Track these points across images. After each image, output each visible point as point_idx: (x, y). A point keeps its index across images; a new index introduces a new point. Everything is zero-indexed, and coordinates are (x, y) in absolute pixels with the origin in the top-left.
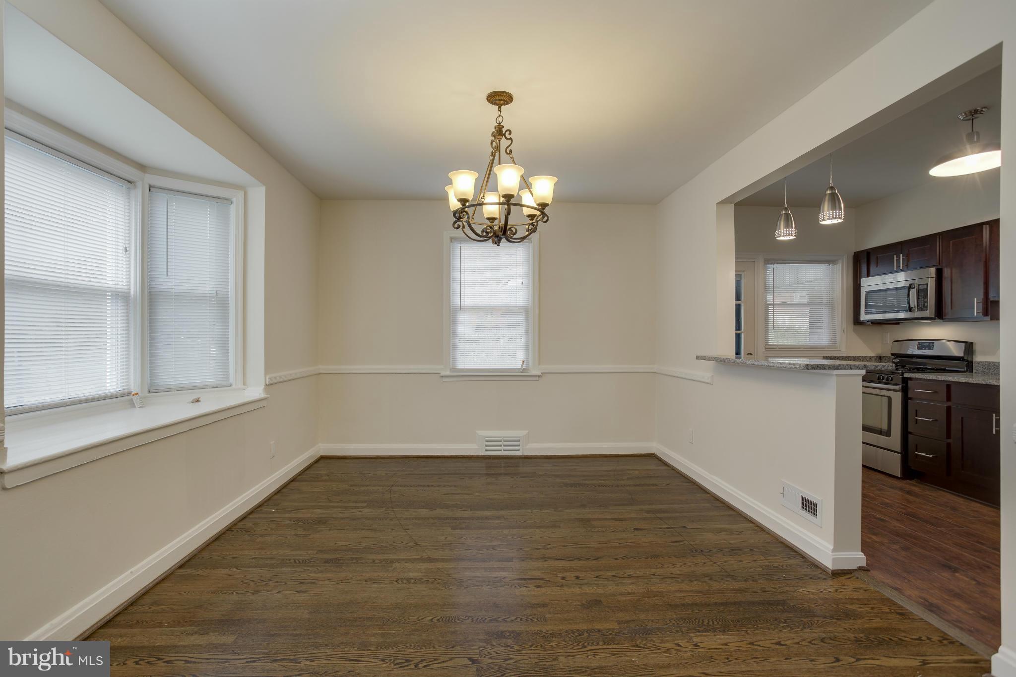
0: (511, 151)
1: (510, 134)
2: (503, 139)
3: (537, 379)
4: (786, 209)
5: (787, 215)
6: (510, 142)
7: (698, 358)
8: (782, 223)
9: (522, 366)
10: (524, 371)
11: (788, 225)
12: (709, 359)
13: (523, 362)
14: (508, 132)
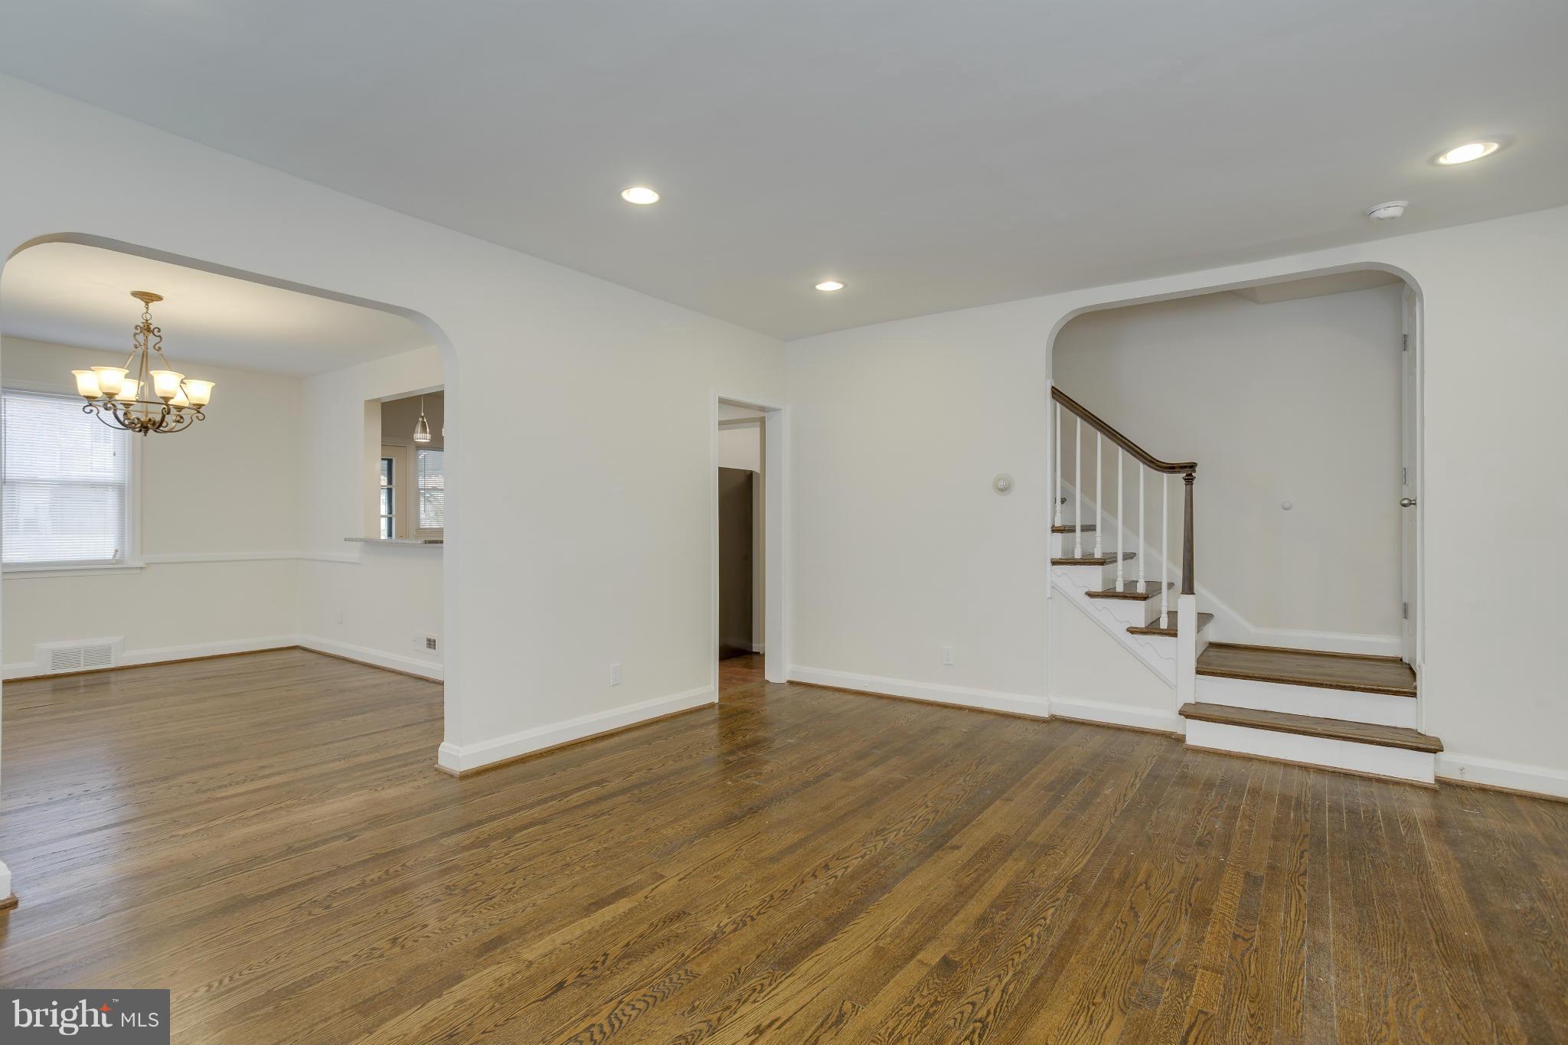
0: (160, 348)
1: (159, 331)
2: (151, 334)
3: (138, 571)
4: (423, 417)
5: (423, 423)
6: (159, 339)
7: (346, 540)
8: (419, 428)
9: (114, 556)
10: (118, 562)
11: (424, 430)
12: (356, 540)
13: (116, 551)
14: (157, 330)
